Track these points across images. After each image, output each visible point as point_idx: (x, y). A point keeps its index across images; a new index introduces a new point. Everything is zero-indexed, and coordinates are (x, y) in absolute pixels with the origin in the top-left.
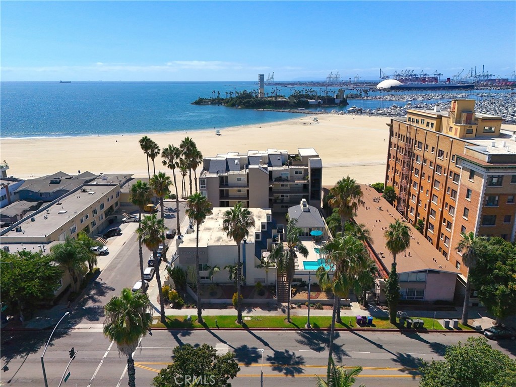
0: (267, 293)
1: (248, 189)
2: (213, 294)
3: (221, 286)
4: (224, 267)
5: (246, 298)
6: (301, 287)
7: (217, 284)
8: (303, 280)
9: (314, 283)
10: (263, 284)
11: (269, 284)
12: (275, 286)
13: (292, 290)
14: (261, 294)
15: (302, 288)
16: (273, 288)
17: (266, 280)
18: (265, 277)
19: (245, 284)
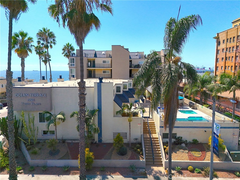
0: (129, 153)
1: (111, 69)
2: (54, 154)
3: (68, 143)
4: (71, 114)
5: (100, 159)
6: (177, 144)
7: (63, 141)
8: (178, 136)
9: (193, 140)
10: (125, 141)
11: (133, 141)
12: (140, 144)
13: (165, 149)
14: (122, 153)
15: (178, 146)
16: (138, 145)
17: (128, 134)
18: (127, 131)
19: (100, 140)
